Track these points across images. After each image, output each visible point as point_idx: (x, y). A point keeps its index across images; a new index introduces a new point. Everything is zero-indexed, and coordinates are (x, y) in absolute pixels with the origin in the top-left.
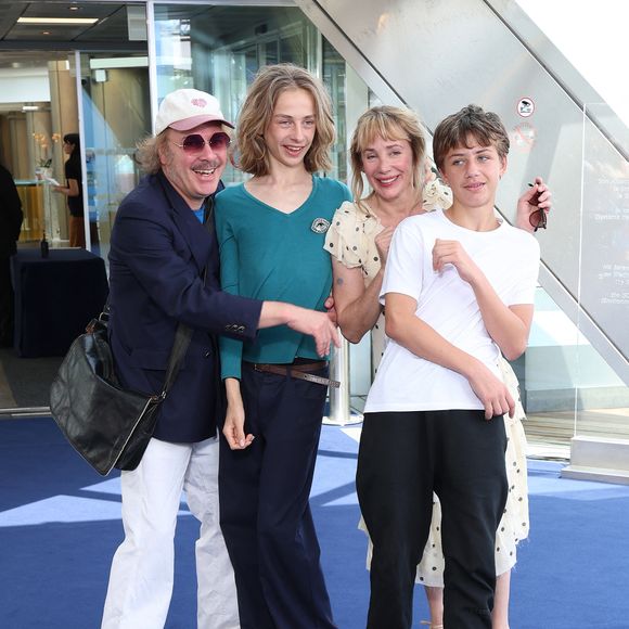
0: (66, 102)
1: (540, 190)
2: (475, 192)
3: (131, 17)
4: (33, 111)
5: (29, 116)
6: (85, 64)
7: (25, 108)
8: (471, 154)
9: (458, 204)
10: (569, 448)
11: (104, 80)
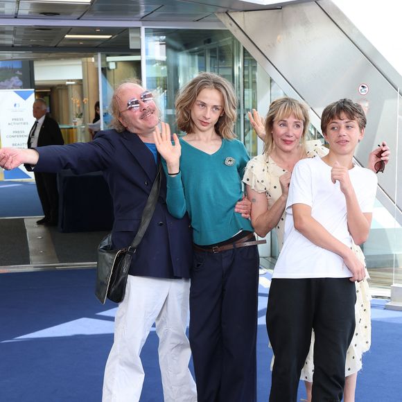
0: (92, 80)
1: (384, 149)
2: (343, 146)
3: (131, 35)
4: (72, 85)
5: (70, 88)
6: (103, 60)
7: (67, 83)
8: (342, 123)
9: (332, 153)
10: (390, 290)
11: (114, 67)
